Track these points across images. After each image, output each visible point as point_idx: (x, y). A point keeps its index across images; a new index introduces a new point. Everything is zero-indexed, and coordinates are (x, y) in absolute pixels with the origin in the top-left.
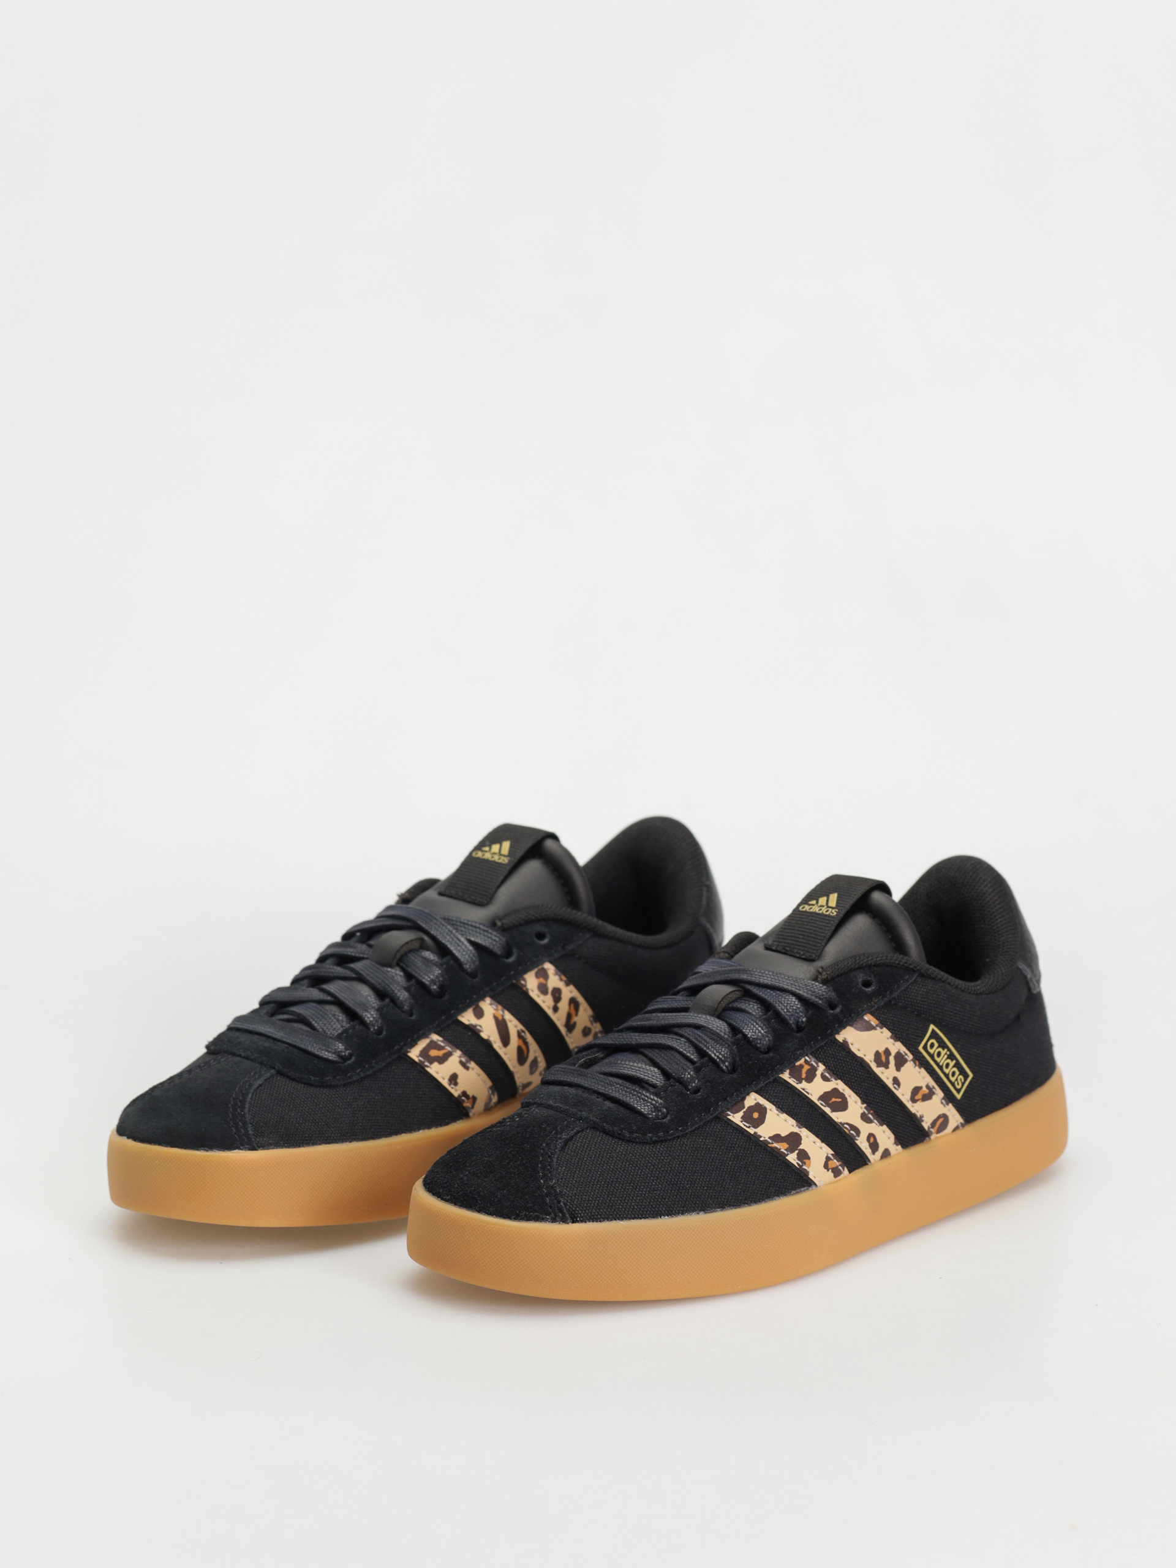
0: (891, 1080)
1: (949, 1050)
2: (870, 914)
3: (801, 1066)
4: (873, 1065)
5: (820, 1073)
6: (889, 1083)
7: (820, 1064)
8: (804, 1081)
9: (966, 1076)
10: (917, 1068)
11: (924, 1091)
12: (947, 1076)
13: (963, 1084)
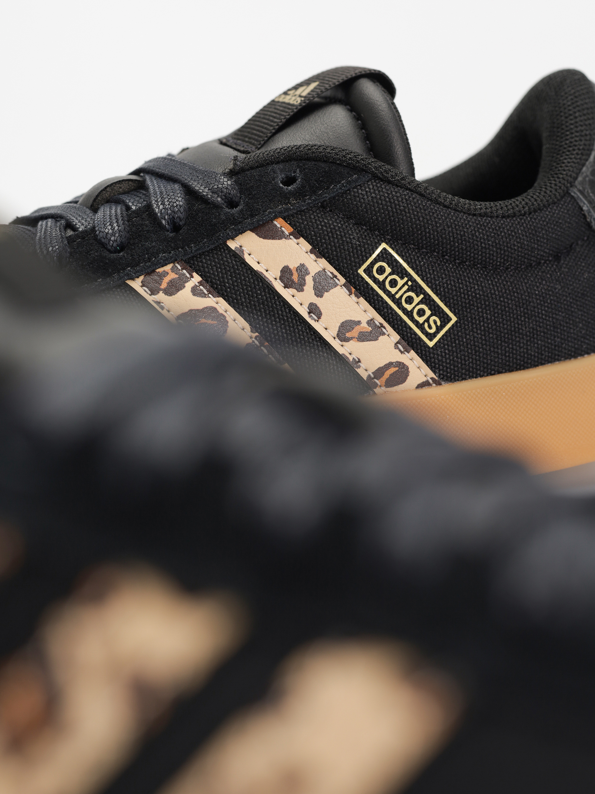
0: (306, 306)
1: (411, 278)
2: (348, 107)
3: (166, 274)
4: (278, 286)
5: (193, 285)
6: (303, 312)
7: (195, 274)
8: (161, 292)
9: (445, 319)
10: (353, 296)
11: (364, 328)
12: (409, 314)
13: (439, 329)
